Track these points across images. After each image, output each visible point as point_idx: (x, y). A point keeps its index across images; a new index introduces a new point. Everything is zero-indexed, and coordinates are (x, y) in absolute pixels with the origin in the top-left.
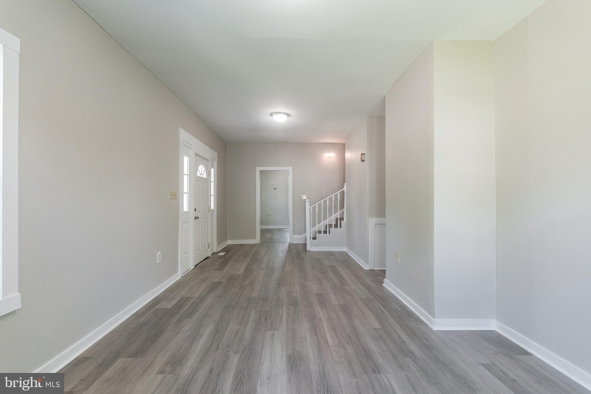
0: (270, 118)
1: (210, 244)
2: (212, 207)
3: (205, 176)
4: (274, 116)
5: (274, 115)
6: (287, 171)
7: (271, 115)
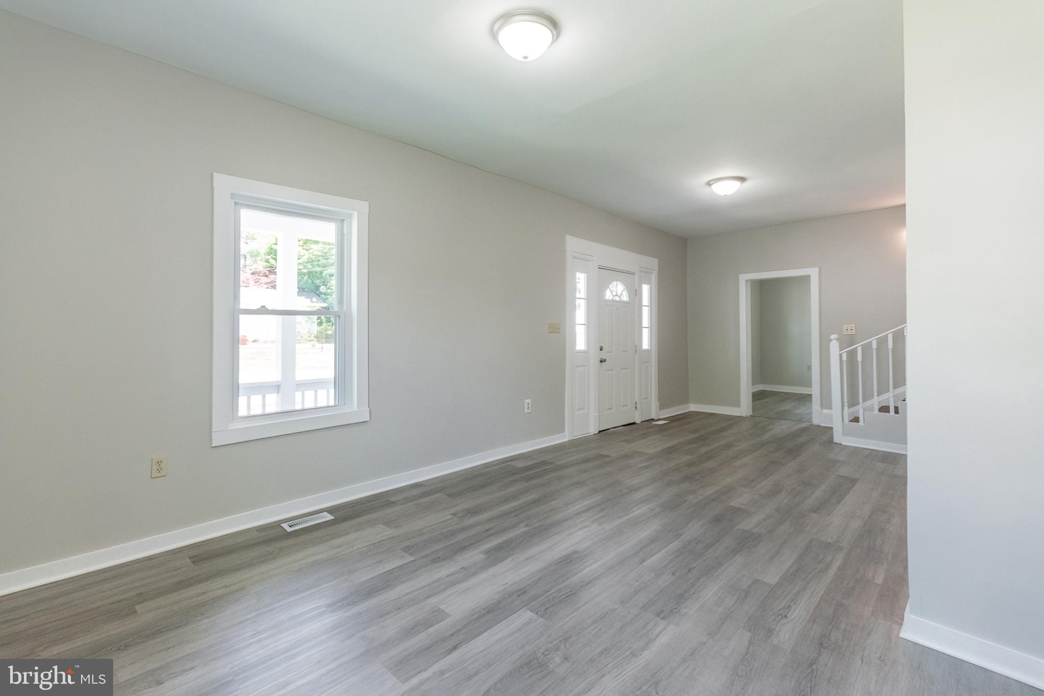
0: (707, 189)
1: (637, 403)
2: (646, 345)
3: (625, 298)
4: (712, 186)
5: (712, 184)
6: (806, 279)
7: (709, 184)
